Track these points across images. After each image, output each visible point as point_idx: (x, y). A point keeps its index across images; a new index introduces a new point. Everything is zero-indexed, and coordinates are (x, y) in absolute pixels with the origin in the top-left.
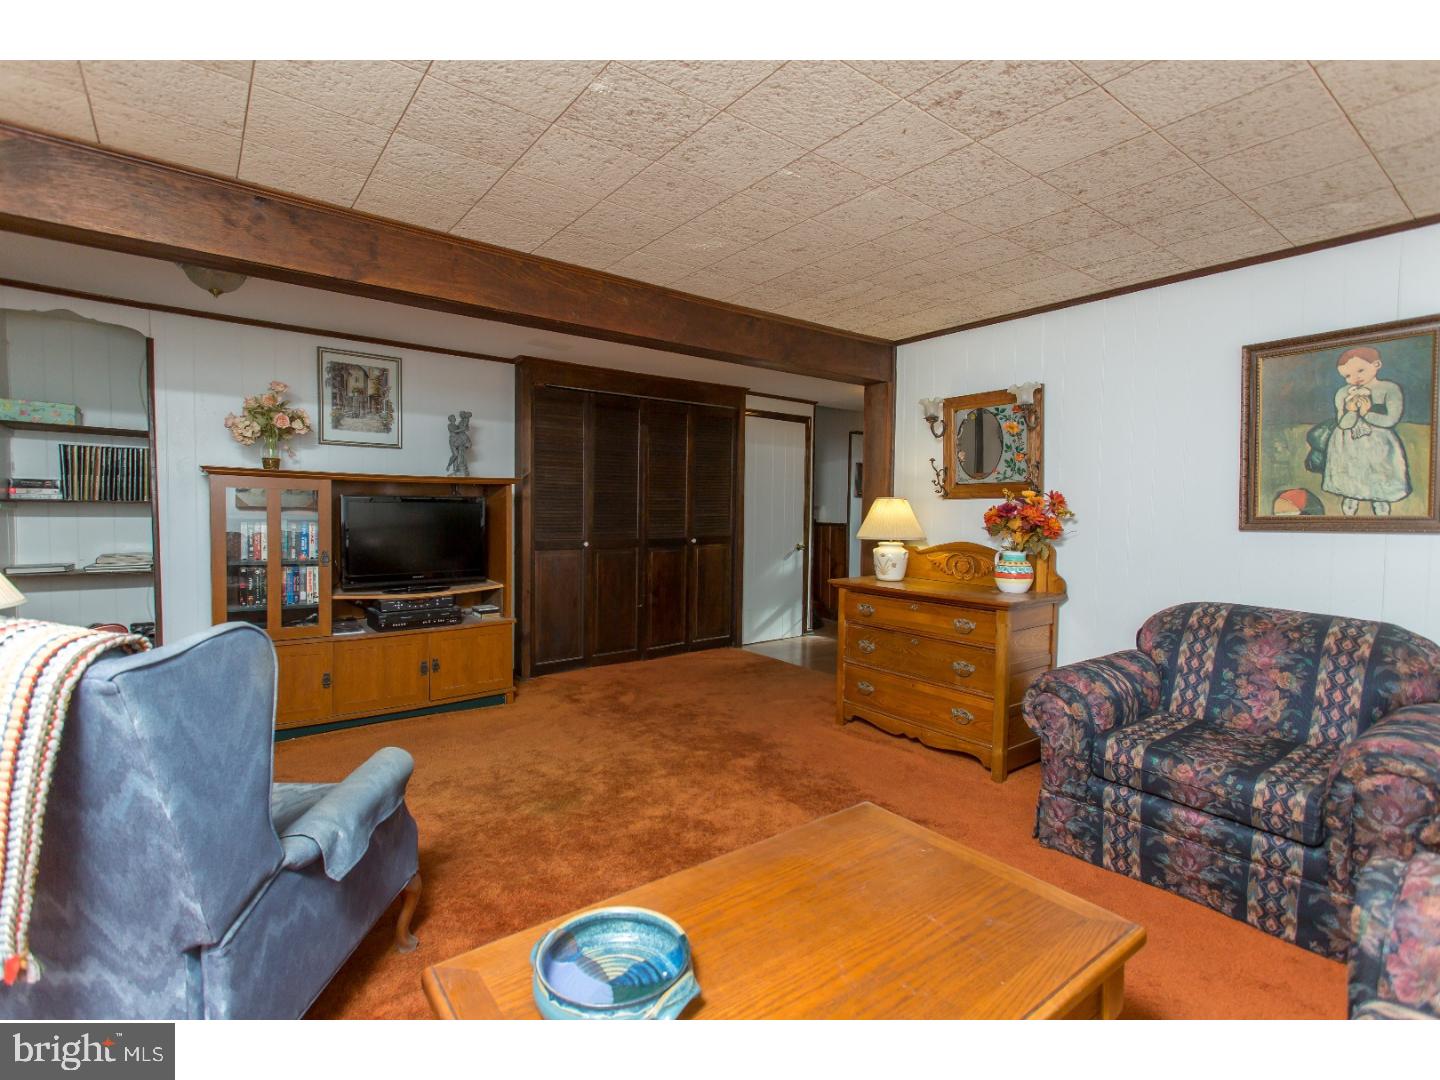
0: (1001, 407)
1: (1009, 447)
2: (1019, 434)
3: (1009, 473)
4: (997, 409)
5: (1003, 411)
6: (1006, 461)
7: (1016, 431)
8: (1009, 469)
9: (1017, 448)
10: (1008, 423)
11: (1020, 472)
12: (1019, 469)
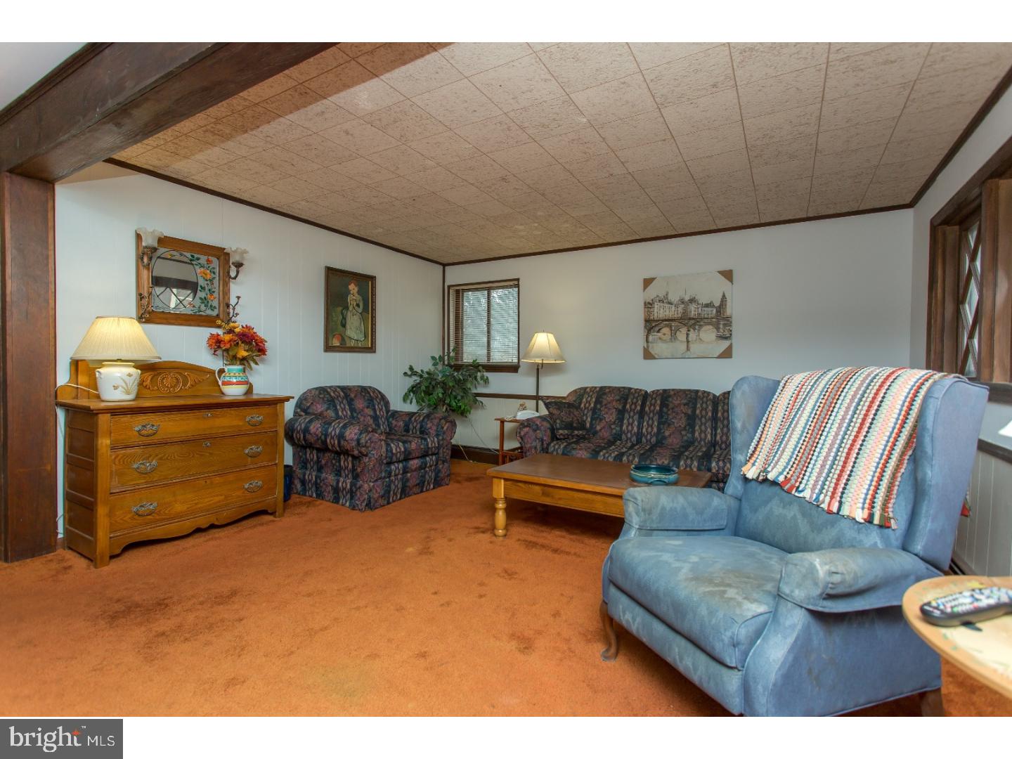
0: (196, 256)
1: (203, 288)
2: (211, 280)
3: (203, 307)
4: (192, 256)
5: (198, 259)
6: (201, 298)
7: (208, 277)
8: (203, 305)
9: (209, 290)
10: (202, 269)
11: (212, 308)
12: (211, 306)
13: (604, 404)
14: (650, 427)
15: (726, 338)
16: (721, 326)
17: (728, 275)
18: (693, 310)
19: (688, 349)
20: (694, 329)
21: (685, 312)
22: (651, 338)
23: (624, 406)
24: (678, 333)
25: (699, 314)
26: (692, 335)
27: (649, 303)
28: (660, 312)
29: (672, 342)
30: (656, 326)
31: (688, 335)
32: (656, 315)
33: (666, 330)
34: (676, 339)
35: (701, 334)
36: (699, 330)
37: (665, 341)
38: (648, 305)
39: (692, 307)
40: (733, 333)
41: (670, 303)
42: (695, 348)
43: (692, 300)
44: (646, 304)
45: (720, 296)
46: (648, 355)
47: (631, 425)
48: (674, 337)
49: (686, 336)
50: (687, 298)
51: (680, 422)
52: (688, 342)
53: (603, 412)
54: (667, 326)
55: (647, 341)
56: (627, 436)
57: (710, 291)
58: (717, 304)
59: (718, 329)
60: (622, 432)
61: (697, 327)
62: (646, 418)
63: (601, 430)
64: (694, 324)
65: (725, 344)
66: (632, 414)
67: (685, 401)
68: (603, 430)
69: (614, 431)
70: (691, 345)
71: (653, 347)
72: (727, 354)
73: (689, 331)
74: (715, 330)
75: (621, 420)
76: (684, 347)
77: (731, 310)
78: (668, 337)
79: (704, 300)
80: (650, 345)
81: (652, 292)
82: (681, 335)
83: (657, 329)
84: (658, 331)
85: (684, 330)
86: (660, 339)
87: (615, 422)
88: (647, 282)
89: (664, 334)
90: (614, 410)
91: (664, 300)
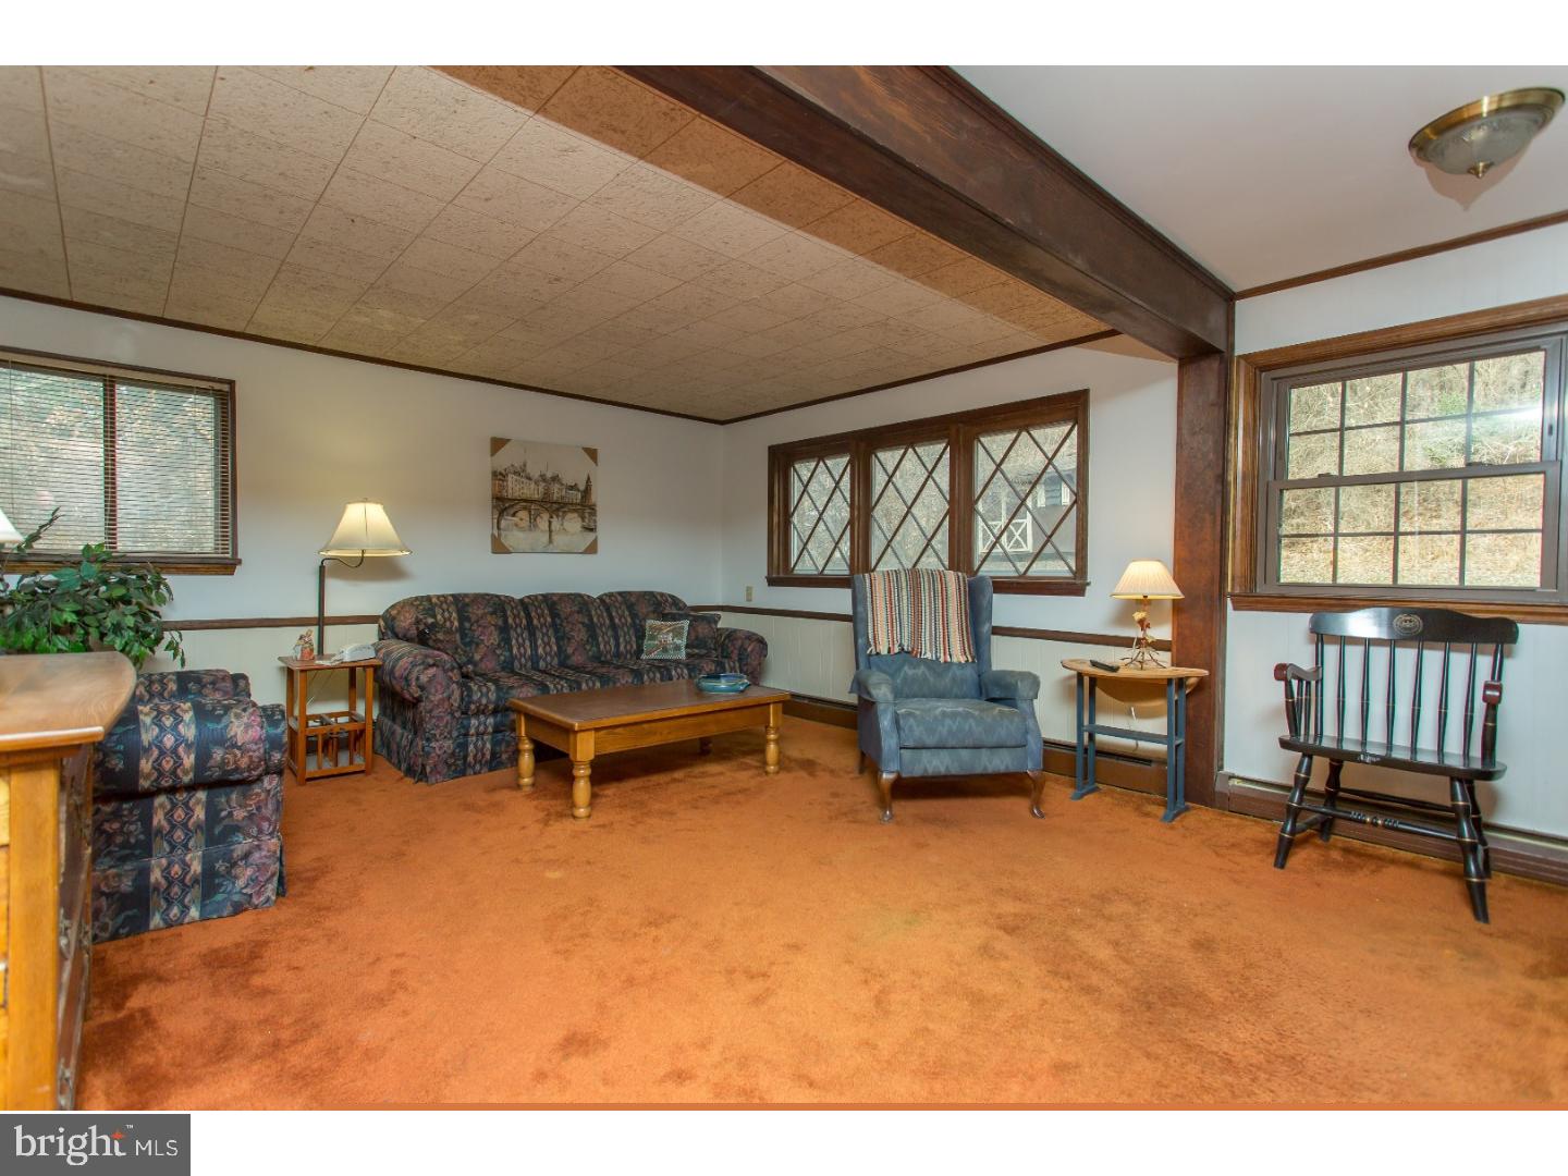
13: (473, 620)
14: (546, 647)
15: (591, 530)
16: (587, 515)
17: (592, 454)
18: (557, 492)
19: (551, 541)
20: (558, 516)
21: (547, 493)
22: (503, 523)
23: (506, 621)
24: (538, 519)
25: (562, 497)
26: (556, 523)
27: (501, 474)
28: (514, 487)
29: (531, 530)
30: (509, 507)
31: (550, 523)
32: (510, 491)
33: (523, 514)
34: (536, 526)
35: (565, 524)
36: (563, 518)
37: (522, 529)
38: (499, 476)
39: (555, 488)
40: (598, 524)
41: (530, 479)
42: (559, 539)
43: (555, 479)
44: (495, 474)
45: (585, 478)
46: (499, 547)
47: (520, 647)
48: (533, 525)
49: (547, 523)
50: (549, 475)
51: (580, 634)
52: (550, 531)
53: (476, 633)
54: (525, 508)
55: (499, 528)
56: (520, 663)
57: (574, 471)
58: (582, 488)
59: (583, 519)
60: (513, 658)
61: (561, 514)
62: (539, 635)
63: (481, 660)
64: (558, 510)
65: (590, 537)
66: (519, 630)
67: (576, 608)
68: (485, 660)
69: (502, 658)
70: (555, 537)
71: (506, 536)
72: (592, 549)
73: (552, 517)
74: (580, 519)
75: (507, 641)
76: (545, 538)
77: (598, 497)
78: (525, 524)
79: (568, 480)
80: (503, 533)
81: (504, 459)
82: (543, 523)
83: (512, 511)
84: (514, 515)
85: (546, 516)
86: (516, 525)
87: (499, 645)
88: (498, 444)
89: (521, 520)
90: (493, 628)
91: (520, 472)
